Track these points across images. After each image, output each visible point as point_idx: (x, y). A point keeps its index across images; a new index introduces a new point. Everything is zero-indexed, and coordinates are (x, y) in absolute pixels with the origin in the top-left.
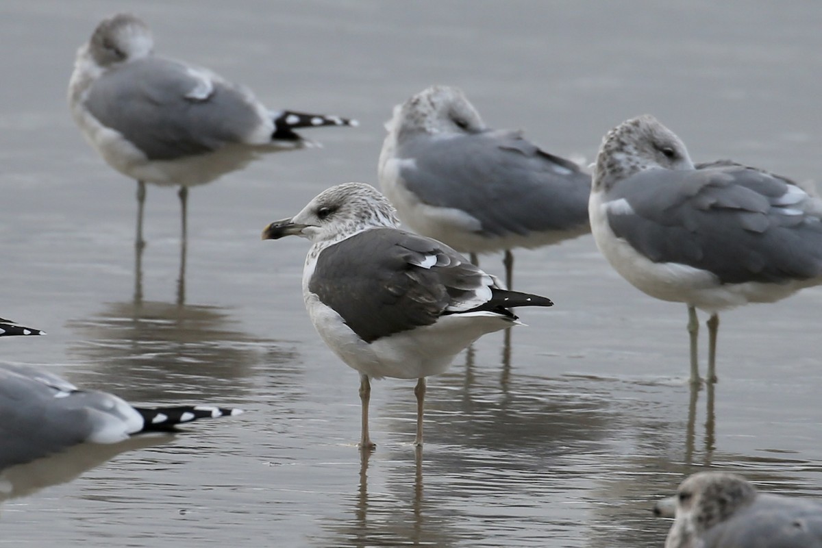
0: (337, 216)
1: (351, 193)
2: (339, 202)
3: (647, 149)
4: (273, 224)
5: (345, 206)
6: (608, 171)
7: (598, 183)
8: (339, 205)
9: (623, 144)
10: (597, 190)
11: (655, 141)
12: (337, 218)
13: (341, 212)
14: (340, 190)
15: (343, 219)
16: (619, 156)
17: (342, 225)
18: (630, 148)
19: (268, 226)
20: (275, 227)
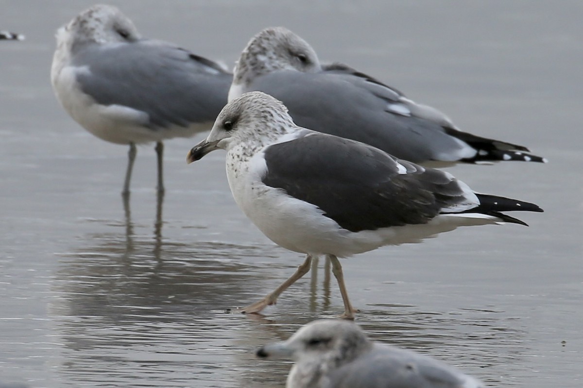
0: (240, 124)
1: (244, 102)
2: (238, 112)
3: (283, 55)
4: (192, 149)
5: (243, 113)
6: (250, 67)
7: (240, 77)
8: (238, 114)
9: (264, 49)
10: (238, 83)
11: (291, 48)
12: (241, 125)
13: (241, 119)
14: (235, 103)
15: (247, 124)
16: (262, 58)
17: (248, 129)
18: (271, 53)
19: (189, 152)
20: (195, 151)
